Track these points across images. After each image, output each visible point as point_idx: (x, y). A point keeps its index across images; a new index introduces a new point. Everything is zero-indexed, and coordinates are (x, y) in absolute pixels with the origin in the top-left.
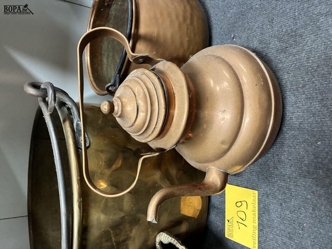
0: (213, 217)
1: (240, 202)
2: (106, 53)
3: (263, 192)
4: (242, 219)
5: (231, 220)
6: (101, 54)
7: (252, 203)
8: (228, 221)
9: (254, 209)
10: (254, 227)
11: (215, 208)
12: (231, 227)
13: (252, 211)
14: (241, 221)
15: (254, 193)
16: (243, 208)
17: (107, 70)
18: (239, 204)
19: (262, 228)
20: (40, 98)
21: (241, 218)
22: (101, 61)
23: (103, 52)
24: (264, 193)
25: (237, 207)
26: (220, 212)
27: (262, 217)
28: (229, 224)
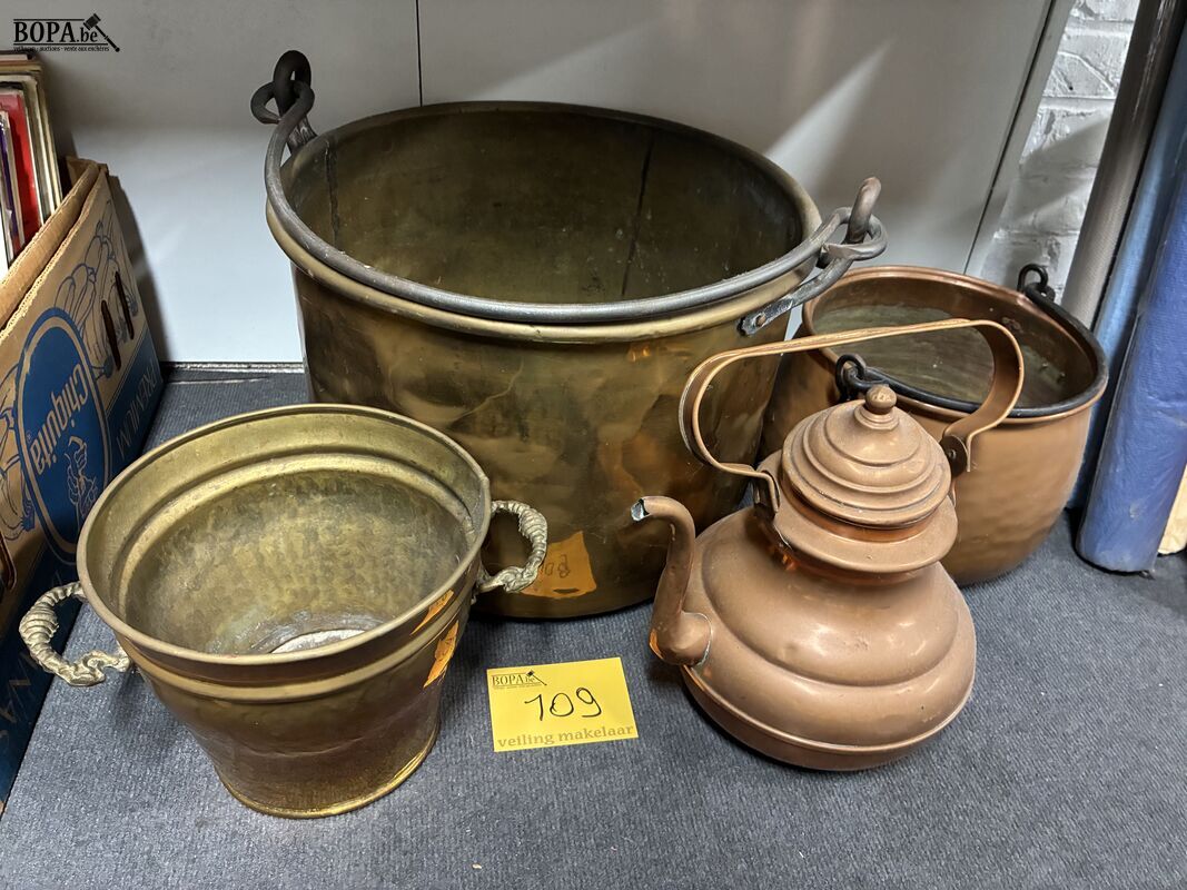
0: (519, 635)
1: (593, 699)
2: (878, 315)
3: (641, 750)
4: (552, 707)
5: (535, 681)
6: (875, 304)
7: (604, 728)
8: (530, 674)
9: (592, 734)
10: (549, 737)
11: (546, 636)
12: (520, 682)
13: (585, 730)
14: (547, 706)
15: (629, 729)
16: (581, 708)
17: (837, 320)
18: (582, 693)
19: (557, 758)
20: (849, 214)
21: (553, 704)
22: (860, 305)
23: (879, 307)
24: (639, 752)
25: (578, 693)
26: (541, 652)
27: (581, 753)
28: (523, 677)
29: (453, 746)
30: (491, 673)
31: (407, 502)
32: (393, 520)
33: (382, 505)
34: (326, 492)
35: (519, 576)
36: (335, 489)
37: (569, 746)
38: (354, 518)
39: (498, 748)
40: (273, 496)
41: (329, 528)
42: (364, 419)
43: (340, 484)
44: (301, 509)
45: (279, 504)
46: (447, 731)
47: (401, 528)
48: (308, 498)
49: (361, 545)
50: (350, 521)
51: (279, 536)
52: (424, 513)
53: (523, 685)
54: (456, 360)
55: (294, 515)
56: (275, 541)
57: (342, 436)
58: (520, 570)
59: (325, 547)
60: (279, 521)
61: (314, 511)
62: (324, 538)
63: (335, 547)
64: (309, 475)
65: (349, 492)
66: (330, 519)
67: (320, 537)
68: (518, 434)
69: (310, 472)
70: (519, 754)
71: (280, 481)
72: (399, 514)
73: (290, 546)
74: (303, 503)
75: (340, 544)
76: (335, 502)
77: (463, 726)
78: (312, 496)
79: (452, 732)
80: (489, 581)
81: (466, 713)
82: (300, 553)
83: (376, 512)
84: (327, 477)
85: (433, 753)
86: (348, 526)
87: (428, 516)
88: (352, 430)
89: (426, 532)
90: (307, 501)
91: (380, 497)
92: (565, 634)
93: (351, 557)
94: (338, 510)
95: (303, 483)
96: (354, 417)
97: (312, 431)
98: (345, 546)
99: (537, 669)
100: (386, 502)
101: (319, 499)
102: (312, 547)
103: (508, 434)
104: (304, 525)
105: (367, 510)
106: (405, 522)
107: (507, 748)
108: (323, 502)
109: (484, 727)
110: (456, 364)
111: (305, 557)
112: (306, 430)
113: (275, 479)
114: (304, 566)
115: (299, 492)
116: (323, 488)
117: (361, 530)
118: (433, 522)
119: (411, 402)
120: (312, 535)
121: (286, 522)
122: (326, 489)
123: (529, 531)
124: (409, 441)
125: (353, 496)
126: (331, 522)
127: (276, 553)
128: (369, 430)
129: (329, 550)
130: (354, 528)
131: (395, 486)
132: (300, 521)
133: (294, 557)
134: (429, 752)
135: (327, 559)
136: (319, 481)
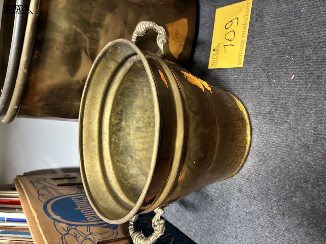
1: (231, 21)
4: (230, 40)
5: (217, 48)
7: (244, 16)
8: (214, 50)
9: (246, 21)
10: (242, 42)
11: (201, 43)
12: (216, 55)
13: (243, 25)
14: (229, 43)
15: (248, 4)
16: (233, 26)
18: (227, 27)
19: (252, 38)
21: (229, 40)
25: (226, 29)
26: (206, 46)
27: (253, 27)
28: (215, 53)
29: (235, 85)
30: (210, 67)
31: (128, 88)
32: (136, 96)
33: (130, 99)
34: (121, 120)
35: (161, 36)
36: (120, 116)
37: (248, 33)
38: (134, 111)
39: (241, 66)
40: (119, 140)
41: (137, 122)
42: (88, 98)
43: (117, 114)
44: (127, 131)
45: (123, 139)
46: (228, 87)
47: (140, 93)
48: (123, 127)
49: (146, 111)
50: (136, 113)
51: (136, 141)
52: (133, 81)
53: (218, 53)
54: (55, 49)
55: (129, 134)
56: (138, 143)
57: (95, 109)
58: (158, 35)
59: (145, 125)
60: (130, 140)
61: (129, 127)
62: (141, 124)
63: (145, 121)
64: (111, 125)
65: (122, 111)
66: (133, 121)
67: (140, 126)
68: (98, 29)
69: (110, 124)
70: (246, 56)
71: (112, 136)
72: (134, 93)
73: (141, 137)
74: (124, 130)
75: (144, 119)
76: (126, 118)
77: (228, 81)
78: (122, 126)
79: (230, 85)
80: (161, 51)
81: (223, 79)
82: (145, 134)
83: (132, 102)
84: (113, 118)
85: (236, 94)
86: (137, 114)
87: (135, 80)
88: (92, 104)
89: (142, 82)
90: (124, 128)
91: (126, 99)
92: (202, 35)
93: (150, 115)
94: (130, 117)
95: (115, 128)
96: (87, 102)
97: (91, 120)
98: (145, 117)
99: (213, 47)
100: (128, 97)
101: (123, 123)
102: (144, 130)
103: (98, 33)
104: (133, 131)
105: (131, 105)
106: (138, 91)
107: (242, 62)
108: (125, 122)
109: (231, 71)
110: (57, 49)
111: (147, 133)
112: (91, 123)
113: (110, 138)
114: (151, 134)
115: (119, 130)
116: (119, 121)
117: (139, 109)
118: (138, 78)
119: (79, 75)
120: (138, 129)
121: (131, 138)
122: (119, 120)
123: (143, 30)
124: (98, 81)
125: (124, 110)
126: (134, 120)
127: (143, 144)
128: (93, 97)
129: (146, 124)
130: (138, 112)
131: (120, 91)
132: (132, 132)
133: (146, 137)
134: (235, 95)
135: (150, 125)
136: (115, 121)
